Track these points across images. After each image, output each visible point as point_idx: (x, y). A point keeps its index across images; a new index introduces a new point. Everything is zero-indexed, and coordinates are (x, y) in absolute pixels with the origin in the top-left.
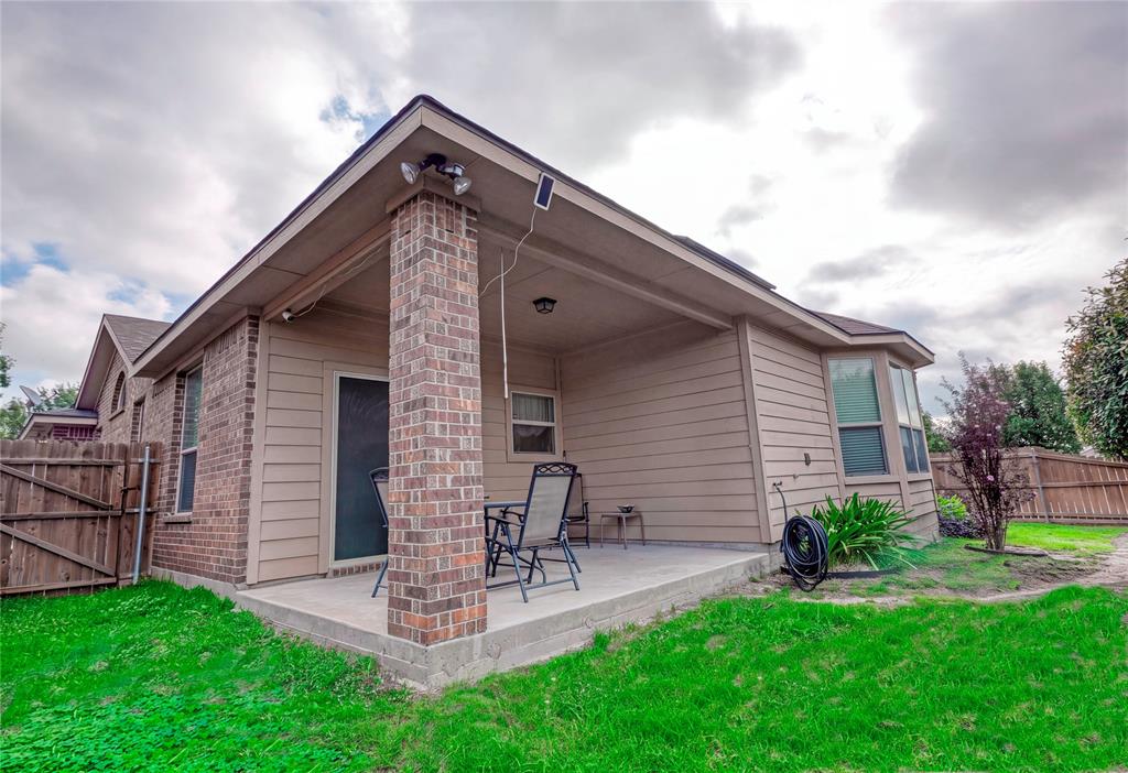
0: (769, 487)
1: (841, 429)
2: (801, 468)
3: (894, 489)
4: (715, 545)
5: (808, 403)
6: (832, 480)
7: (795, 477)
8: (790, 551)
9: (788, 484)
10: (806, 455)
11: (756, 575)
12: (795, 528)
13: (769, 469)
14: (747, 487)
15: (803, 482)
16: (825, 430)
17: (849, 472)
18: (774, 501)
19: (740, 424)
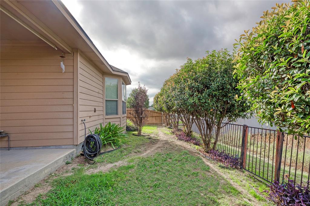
0: (80, 122)
1: (106, 100)
2: (92, 113)
3: (119, 120)
4: (52, 147)
5: (97, 90)
6: (101, 117)
7: (90, 117)
8: (86, 148)
9: (88, 120)
10: (95, 109)
11: (70, 161)
12: (89, 139)
13: (80, 114)
14: (70, 122)
15: (92, 119)
16: (101, 100)
17: (107, 114)
18: (81, 127)
19: (70, 95)
